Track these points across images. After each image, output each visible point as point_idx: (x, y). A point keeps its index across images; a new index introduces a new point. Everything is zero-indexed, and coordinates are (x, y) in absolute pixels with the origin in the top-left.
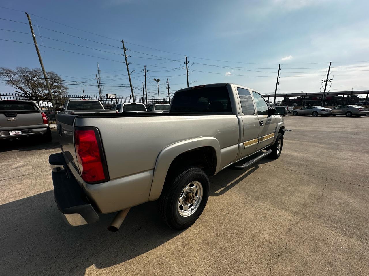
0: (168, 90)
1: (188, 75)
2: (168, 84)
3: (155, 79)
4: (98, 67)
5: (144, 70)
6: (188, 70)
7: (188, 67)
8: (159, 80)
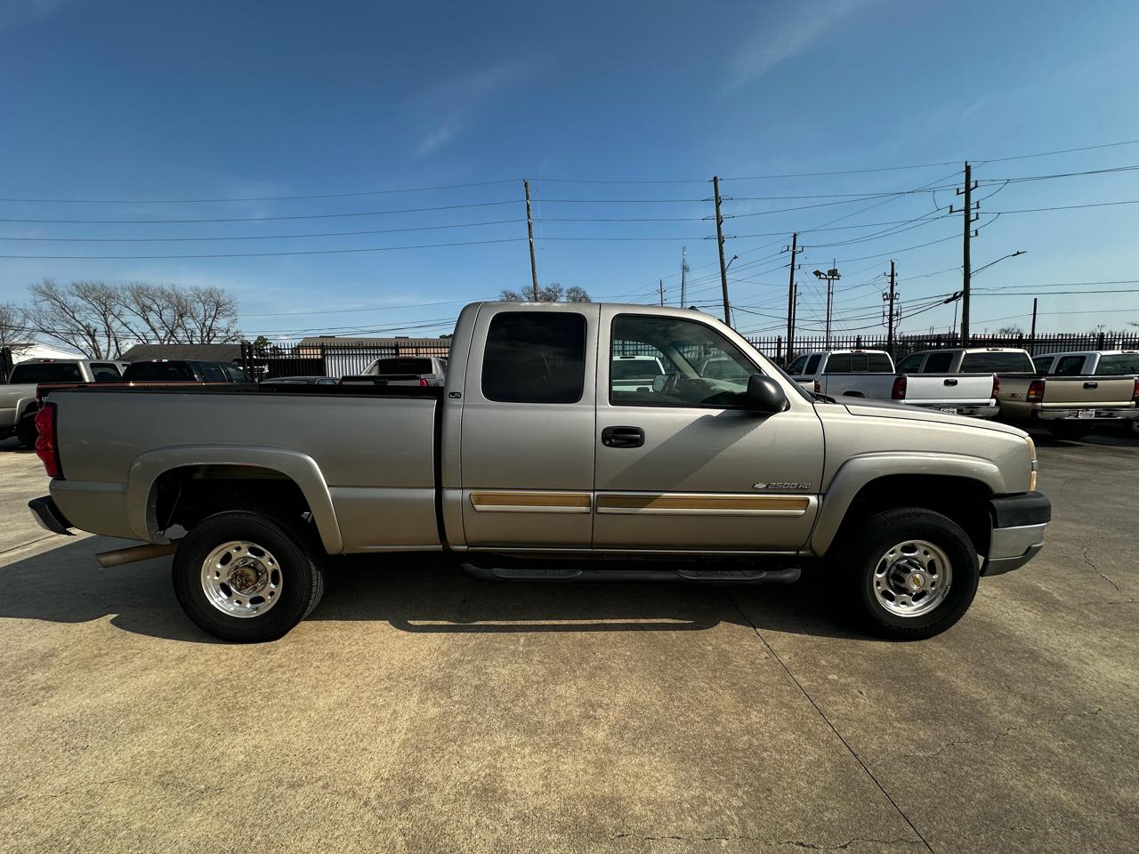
0: (888, 302)
1: (972, 234)
2: (892, 282)
3: (817, 273)
4: (684, 261)
5: (791, 248)
6: (973, 217)
7: (973, 206)
8: (833, 273)
